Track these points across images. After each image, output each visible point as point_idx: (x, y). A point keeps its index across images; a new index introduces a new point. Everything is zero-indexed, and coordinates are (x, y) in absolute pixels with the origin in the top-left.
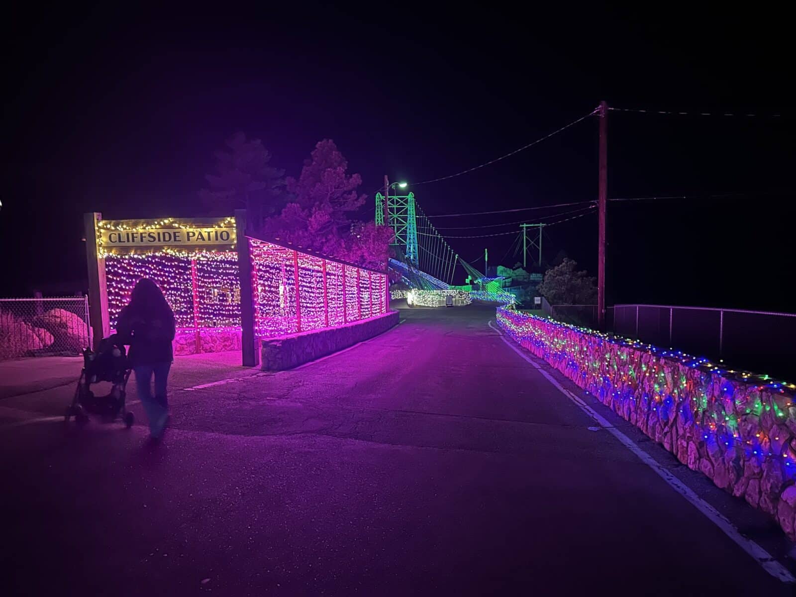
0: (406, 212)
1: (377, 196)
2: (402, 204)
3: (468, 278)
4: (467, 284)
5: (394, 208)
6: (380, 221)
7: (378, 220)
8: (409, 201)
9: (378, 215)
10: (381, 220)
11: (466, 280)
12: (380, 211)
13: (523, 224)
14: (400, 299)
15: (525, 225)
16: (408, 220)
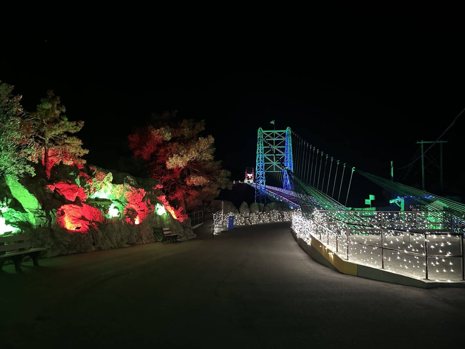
0: (284, 144)
1: (259, 130)
2: (280, 137)
3: (368, 198)
4: (368, 206)
5: (273, 141)
6: (260, 151)
7: (259, 151)
8: (286, 134)
9: (259, 146)
10: (262, 151)
11: (366, 200)
12: (262, 143)
13: (420, 141)
14: (278, 223)
15: (422, 142)
16: (286, 151)
